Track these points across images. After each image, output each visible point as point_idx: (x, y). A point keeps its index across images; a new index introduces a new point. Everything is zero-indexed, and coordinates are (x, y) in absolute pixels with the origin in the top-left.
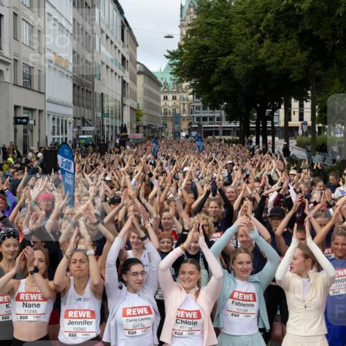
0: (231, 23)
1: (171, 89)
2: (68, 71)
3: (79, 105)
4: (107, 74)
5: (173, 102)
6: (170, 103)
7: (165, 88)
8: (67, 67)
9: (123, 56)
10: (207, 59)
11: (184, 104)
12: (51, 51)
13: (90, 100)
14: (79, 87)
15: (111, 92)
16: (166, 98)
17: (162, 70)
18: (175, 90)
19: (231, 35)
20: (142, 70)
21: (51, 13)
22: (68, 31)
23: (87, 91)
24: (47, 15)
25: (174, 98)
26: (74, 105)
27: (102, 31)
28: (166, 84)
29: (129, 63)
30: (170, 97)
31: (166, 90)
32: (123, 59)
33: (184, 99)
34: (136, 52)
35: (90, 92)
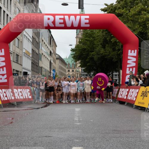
0: (94, 40)
1: (71, 67)
2: (30, 57)
3: (33, 71)
4: (44, 58)
5: (72, 73)
6: (71, 73)
7: (68, 66)
8: (30, 55)
9: (50, 51)
10: (85, 53)
11: (77, 74)
12: (24, 49)
13: (37, 69)
14: (33, 64)
15: (45, 67)
16: (69, 71)
17: (67, 58)
18: (73, 67)
19: (94, 44)
20: (58, 57)
21: (25, 35)
22: (30, 41)
23: (36, 65)
24: (24, 35)
25: (73, 71)
26: (32, 70)
27: (43, 41)
28: (69, 64)
29: (53, 54)
30: (71, 70)
31: (69, 67)
32: (51, 52)
33: (77, 72)
34: (56, 49)
35: (37, 66)
